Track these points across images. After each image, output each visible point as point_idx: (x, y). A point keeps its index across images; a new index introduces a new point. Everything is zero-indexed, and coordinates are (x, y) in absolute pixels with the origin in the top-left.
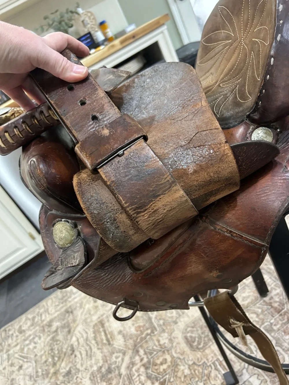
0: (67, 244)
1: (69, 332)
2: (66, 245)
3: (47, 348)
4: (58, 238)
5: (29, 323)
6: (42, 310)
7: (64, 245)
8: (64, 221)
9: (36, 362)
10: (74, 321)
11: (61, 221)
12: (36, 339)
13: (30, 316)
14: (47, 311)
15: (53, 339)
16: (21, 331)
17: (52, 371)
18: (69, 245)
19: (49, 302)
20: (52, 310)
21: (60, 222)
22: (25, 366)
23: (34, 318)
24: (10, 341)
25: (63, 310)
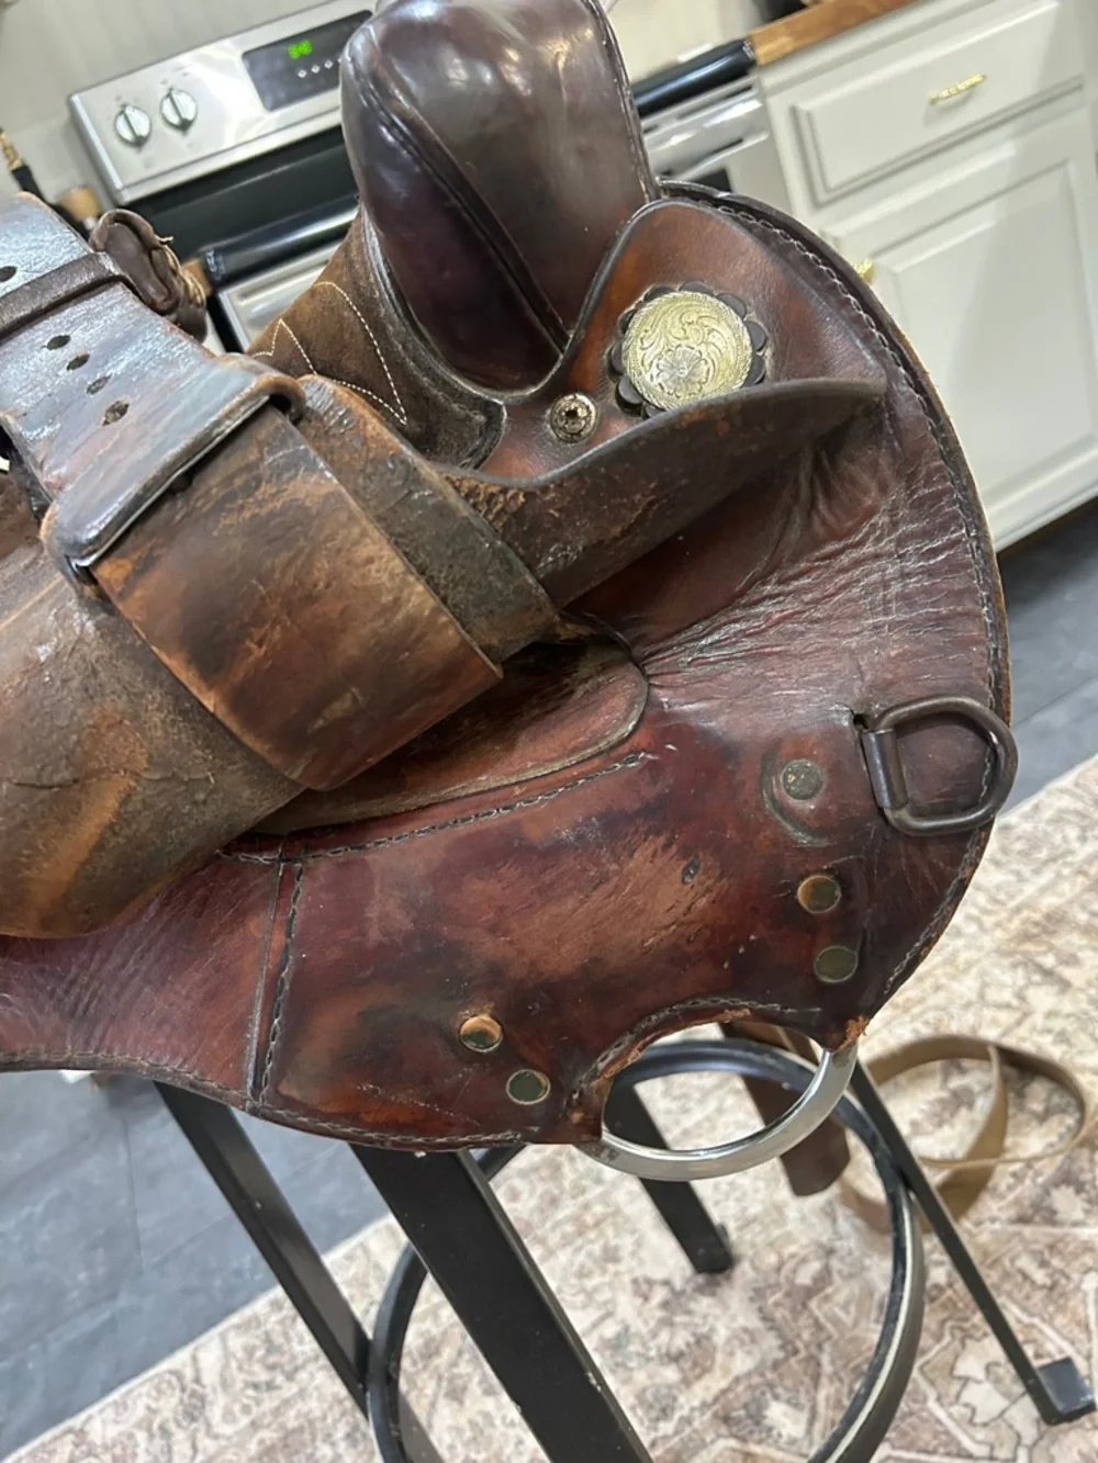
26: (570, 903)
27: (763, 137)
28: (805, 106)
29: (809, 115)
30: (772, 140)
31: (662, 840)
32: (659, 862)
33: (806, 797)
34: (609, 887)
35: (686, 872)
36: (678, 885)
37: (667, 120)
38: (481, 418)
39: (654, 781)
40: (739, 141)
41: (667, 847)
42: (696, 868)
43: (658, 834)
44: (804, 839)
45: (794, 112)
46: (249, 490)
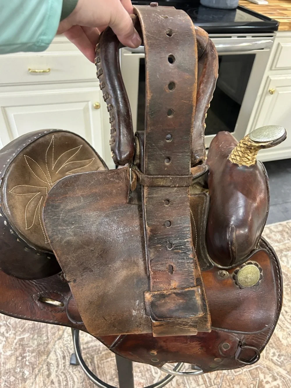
26: (179, 344)
27: (268, 50)
28: (282, 44)
29: (282, 47)
30: (270, 52)
31: (199, 343)
32: (197, 345)
33: (225, 348)
34: (186, 344)
35: (200, 348)
36: (198, 349)
37: (249, 36)
38: (208, 265)
39: (203, 335)
40: (263, 49)
41: (200, 344)
42: (202, 349)
43: (199, 342)
44: (221, 353)
45: (279, 44)
46: (184, 325)
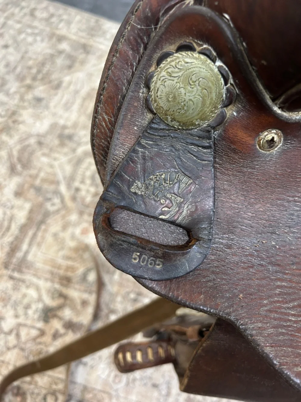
0: (173, 120)
1: (70, 67)
2: (169, 119)
3: (40, 58)
4: (167, 89)
5: (45, 15)
6: (65, 17)
7: (166, 115)
8: (219, 68)
9: (22, 58)
10: (83, 63)
11: (214, 61)
12: (39, 38)
13: (52, 9)
14: (69, 23)
15: (52, 56)
16: (32, 14)
17: (28, 81)
18: (176, 125)
19: (78, 18)
20: (74, 27)
21: (209, 61)
22: (11, 50)
23: (52, 15)
24: (17, 10)
25: (83, 41)
